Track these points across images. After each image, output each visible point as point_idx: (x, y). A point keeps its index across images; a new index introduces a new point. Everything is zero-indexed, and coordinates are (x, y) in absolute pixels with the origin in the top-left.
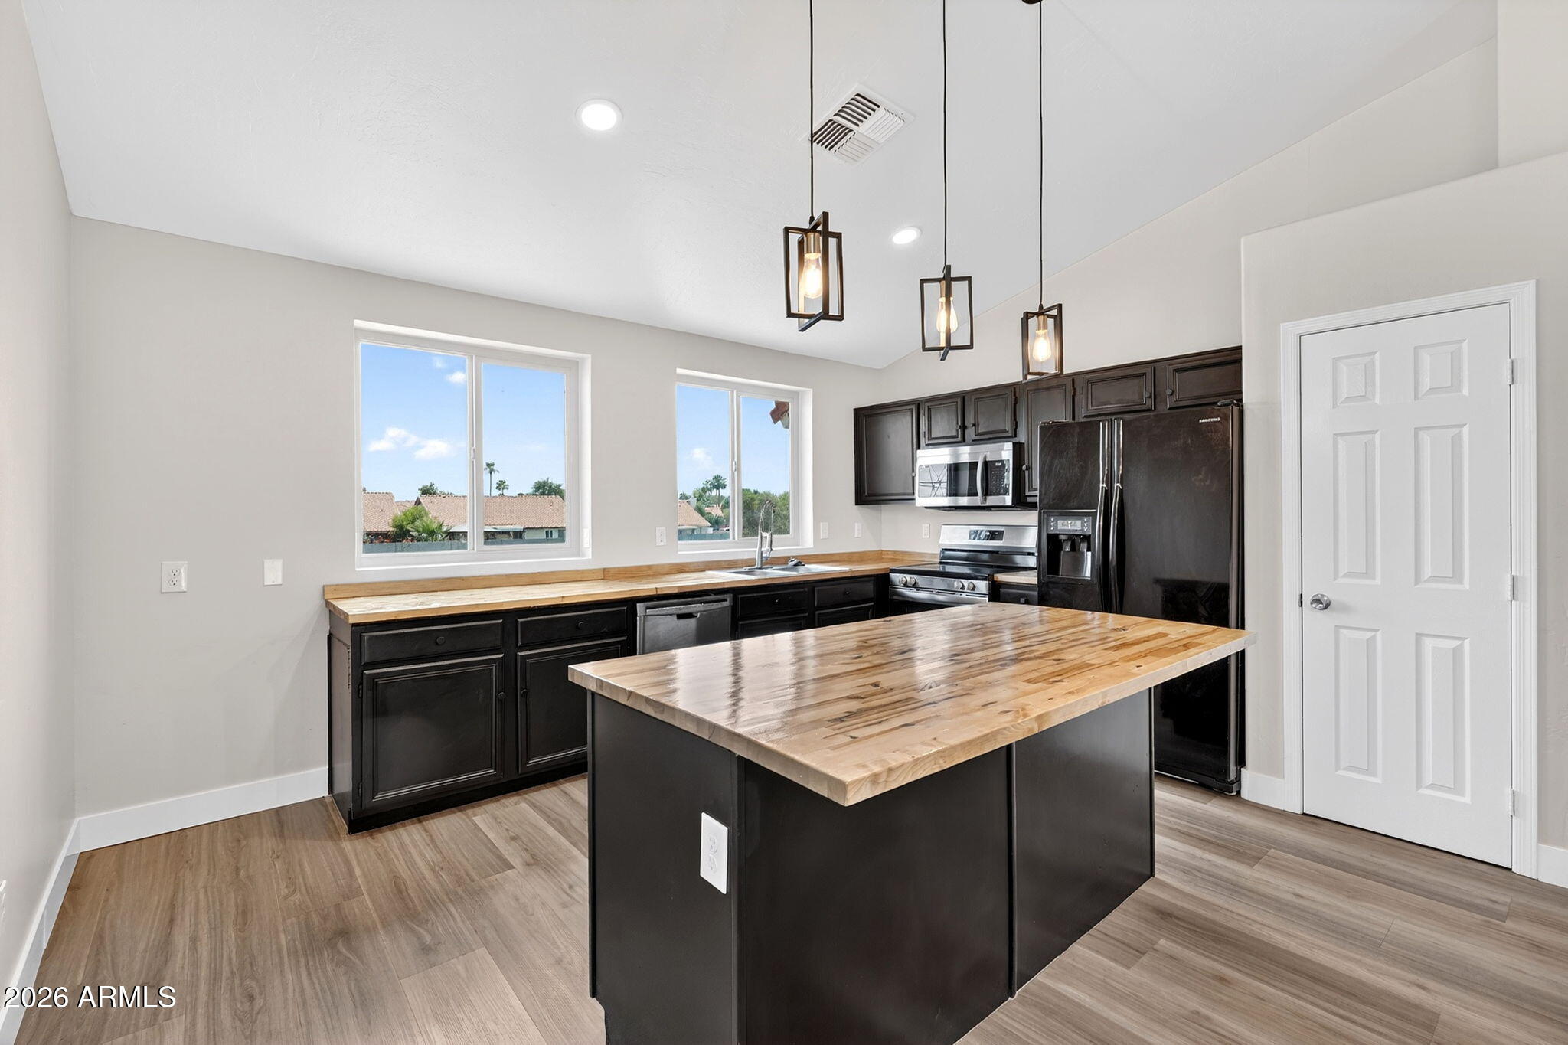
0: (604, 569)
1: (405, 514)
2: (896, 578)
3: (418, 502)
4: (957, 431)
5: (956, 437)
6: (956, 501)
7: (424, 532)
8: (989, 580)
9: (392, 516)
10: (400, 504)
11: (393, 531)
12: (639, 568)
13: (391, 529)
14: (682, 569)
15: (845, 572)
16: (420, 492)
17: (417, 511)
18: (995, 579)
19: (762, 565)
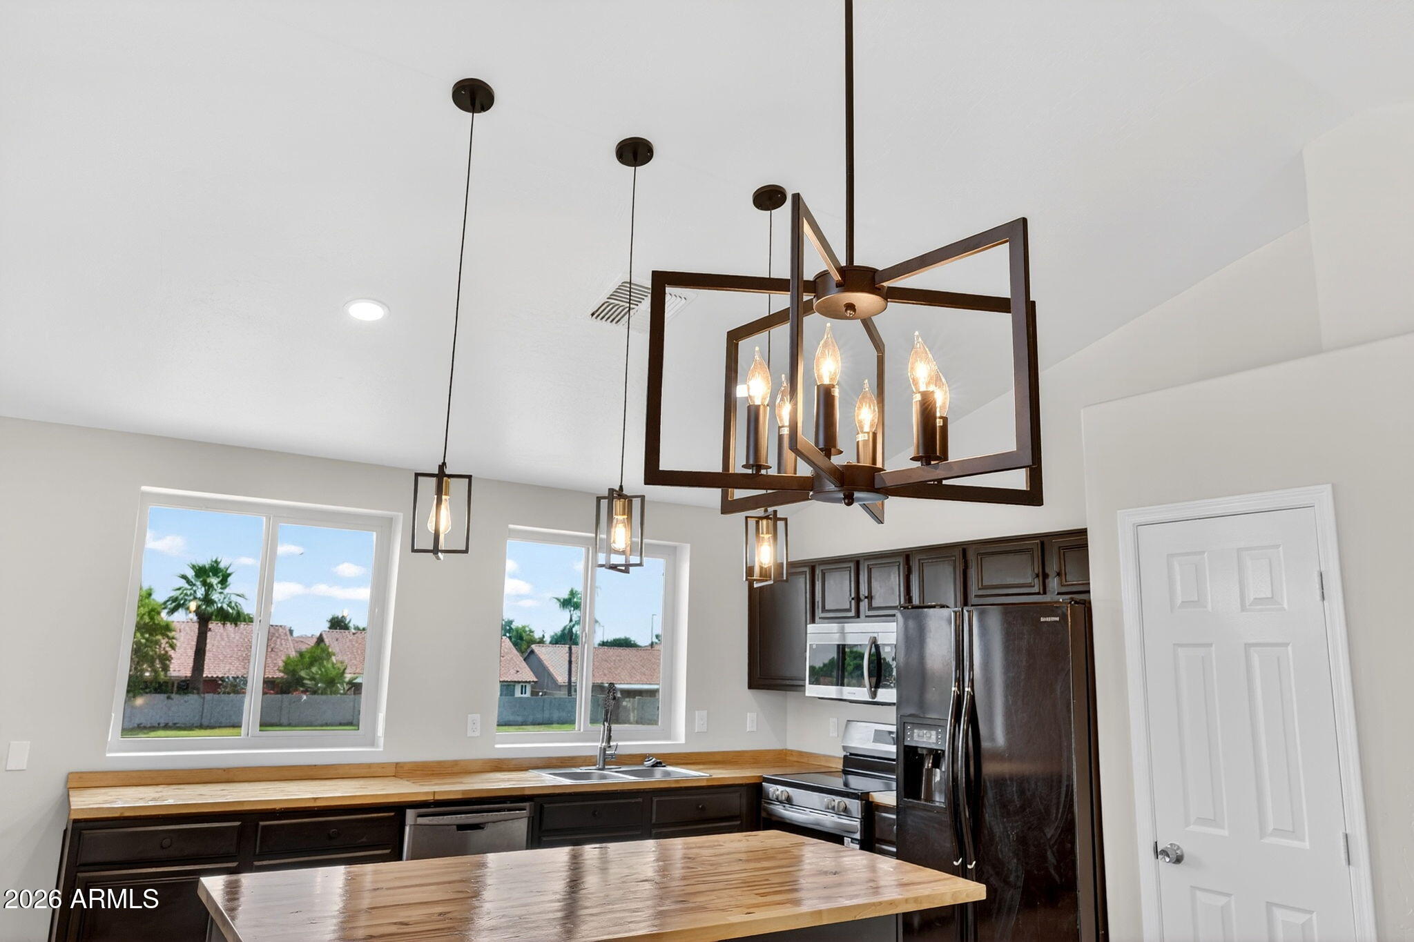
0: (397, 764)
1: (301, 654)
2: (774, 790)
3: (320, 639)
4: (850, 602)
5: (849, 610)
6: (841, 693)
7: (321, 681)
8: (862, 800)
9: (284, 658)
10: (301, 640)
11: (282, 678)
12: (440, 764)
13: (282, 675)
14: (500, 766)
15: (698, 779)
16: (328, 625)
17: (318, 651)
18: (870, 800)
19: (604, 765)
